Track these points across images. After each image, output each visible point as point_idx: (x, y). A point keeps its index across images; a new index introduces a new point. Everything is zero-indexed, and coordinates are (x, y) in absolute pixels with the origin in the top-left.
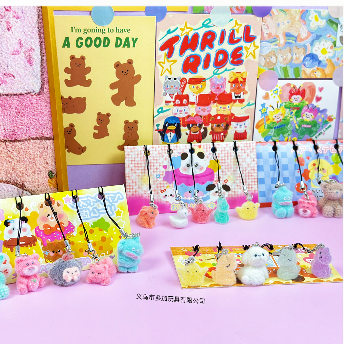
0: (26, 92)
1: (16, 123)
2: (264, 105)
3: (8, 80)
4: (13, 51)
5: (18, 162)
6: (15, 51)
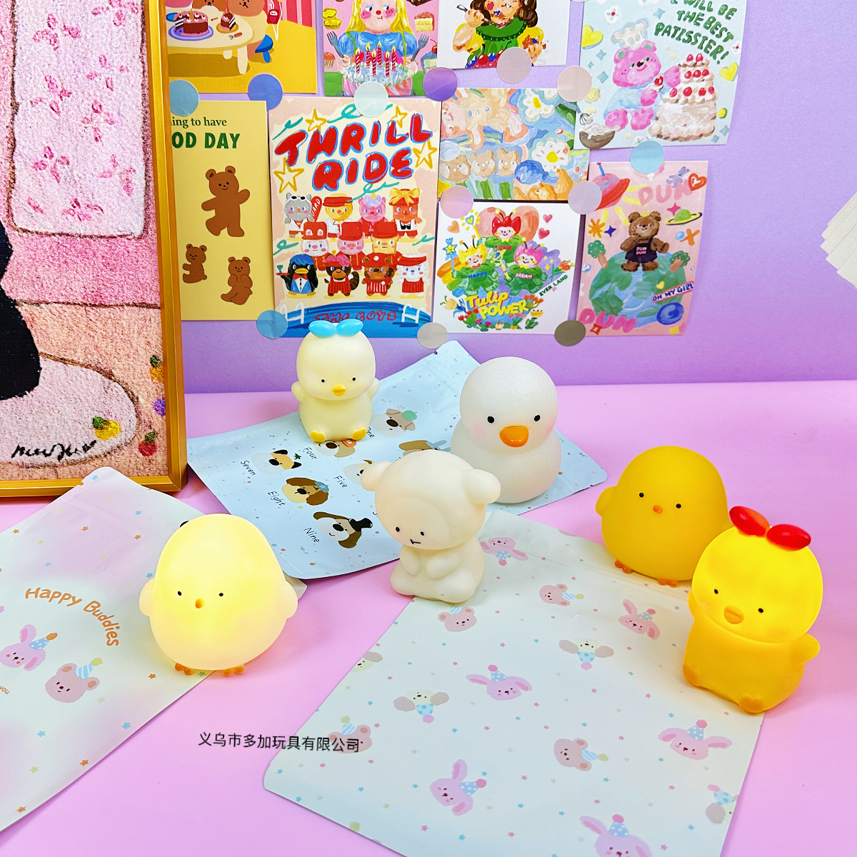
0: (119, 234)
1: (102, 278)
2: (450, 241)
3: (93, 214)
4: (102, 171)
5: (104, 337)
6: (105, 172)
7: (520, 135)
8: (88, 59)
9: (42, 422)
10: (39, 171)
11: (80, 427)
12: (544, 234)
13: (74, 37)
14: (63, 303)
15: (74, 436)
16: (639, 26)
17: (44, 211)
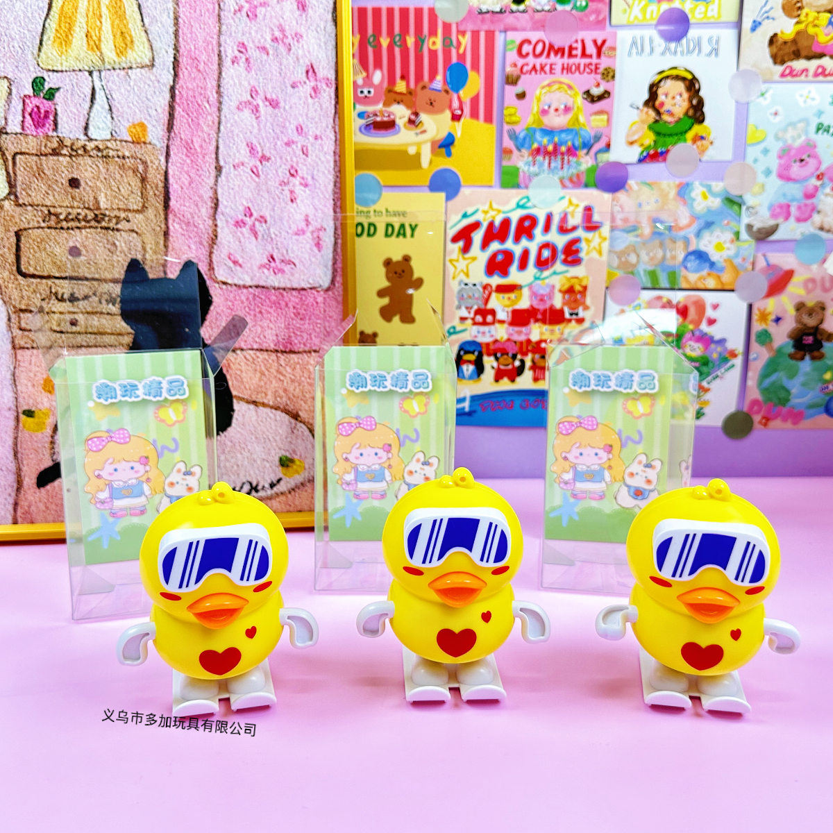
0: (309, 286)
1: (293, 327)
3: (287, 268)
4: (296, 229)
6: (298, 230)
7: (689, 226)
8: (287, 129)
9: (233, 460)
10: (239, 229)
11: (268, 465)
12: (711, 322)
13: (274, 108)
14: (257, 350)
15: (262, 474)
16: (801, 125)
17: (243, 265)
